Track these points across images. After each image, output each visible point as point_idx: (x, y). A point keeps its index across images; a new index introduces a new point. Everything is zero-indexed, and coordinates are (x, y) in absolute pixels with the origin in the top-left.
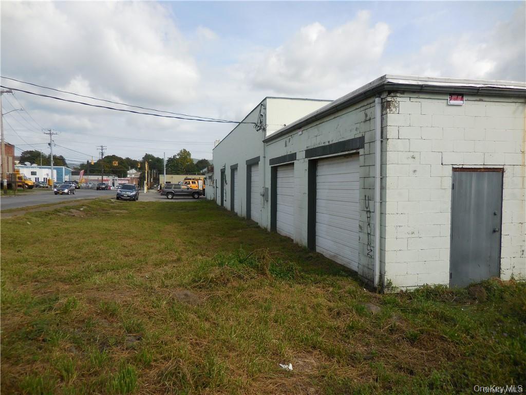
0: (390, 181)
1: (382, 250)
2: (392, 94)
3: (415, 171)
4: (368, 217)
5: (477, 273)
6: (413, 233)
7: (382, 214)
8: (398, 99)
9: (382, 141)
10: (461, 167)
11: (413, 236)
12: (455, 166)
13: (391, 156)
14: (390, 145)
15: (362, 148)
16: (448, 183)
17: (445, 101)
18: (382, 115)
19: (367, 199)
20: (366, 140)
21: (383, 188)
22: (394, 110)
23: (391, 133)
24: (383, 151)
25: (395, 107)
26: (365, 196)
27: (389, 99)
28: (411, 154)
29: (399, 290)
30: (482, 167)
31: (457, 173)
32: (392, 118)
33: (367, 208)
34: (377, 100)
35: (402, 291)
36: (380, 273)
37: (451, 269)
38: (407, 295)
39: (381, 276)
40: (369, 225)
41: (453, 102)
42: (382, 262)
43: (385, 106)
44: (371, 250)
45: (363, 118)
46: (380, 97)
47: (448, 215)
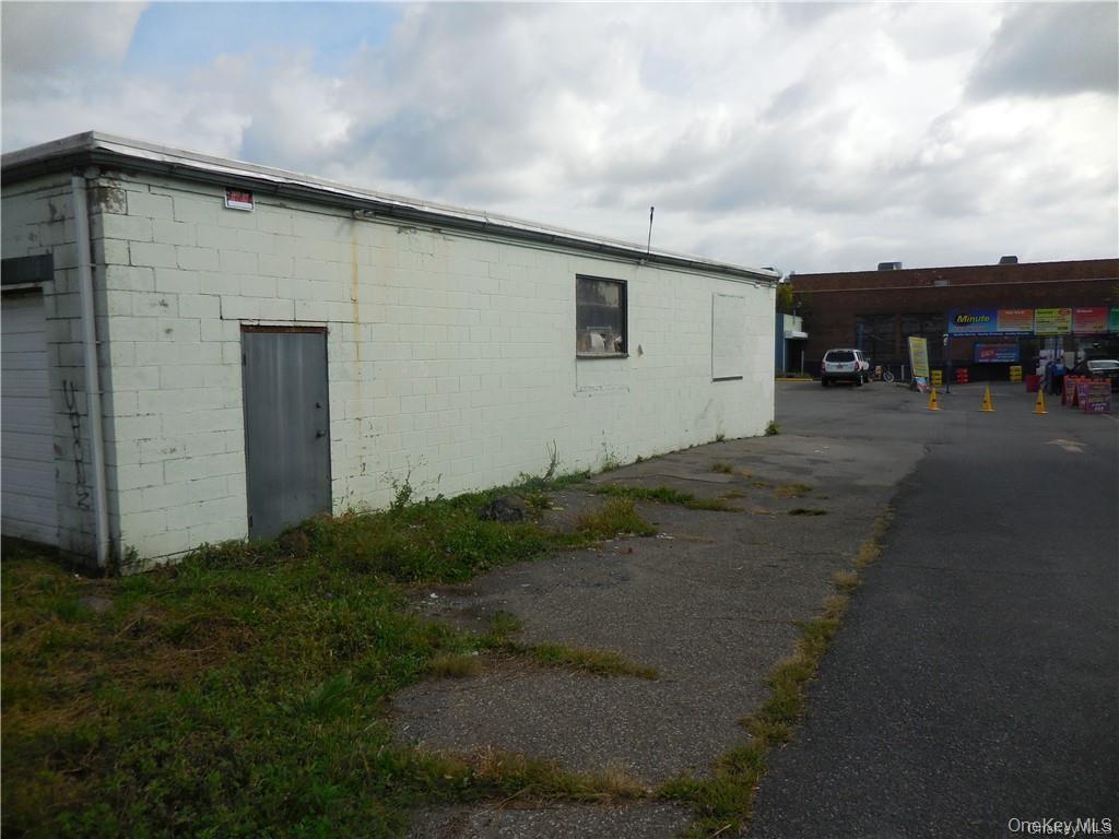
0: (116, 351)
1: (111, 491)
2: (110, 174)
3: (168, 331)
4: (74, 427)
5: (294, 511)
6: (173, 450)
7: (106, 418)
8: (124, 186)
9: (93, 269)
10: (256, 323)
11: (174, 455)
12: (244, 323)
13: (115, 300)
14: (113, 277)
15: (47, 280)
16: (234, 352)
17: (220, 200)
18: (90, 214)
19: (68, 386)
20: (58, 263)
21: (103, 364)
22: (116, 206)
23: (113, 252)
24: (98, 289)
25: (118, 201)
26: (65, 383)
27: (104, 183)
28: (160, 297)
29: (152, 564)
30: (291, 324)
31: (249, 335)
32: (114, 224)
33: (70, 408)
34: (76, 181)
35: (158, 565)
36: (110, 537)
37: (250, 511)
38: (171, 570)
39: (113, 544)
40: (77, 442)
41: (233, 203)
42: (112, 515)
43: (96, 197)
44: (87, 495)
45: (47, 215)
46: (82, 176)
47: (239, 412)
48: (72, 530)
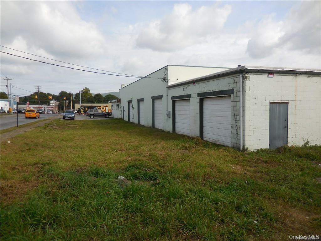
0: (247, 108)
1: (244, 135)
2: (247, 73)
3: (256, 104)
4: (236, 123)
5: (279, 144)
6: (255, 128)
7: (244, 121)
8: (250, 75)
9: (243, 92)
10: (273, 102)
11: (256, 129)
12: (270, 102)
13: (247, 98)
14: (247, 93)
15: (232, 94)
16: (268, 108)
17: (267, 76)
18: (243, 81)
19: (235, 115)
20: (235, 90)
21: (244, 111)
22: (248, 79)
23: (247, 88)
24: (244, 96)
25: (248, 78)
26: (234, 114)
27: (246, 75)
28: (254, 97)
29: (250, 151)
30: (280, 101)
31: (271, 104)
32: (247, 83)
33: (235, 119)
34: (241, 75)
35: (252, 151)
36: (243, 144)
37: (269, 143)
38: (252, 153)
39: (244, 146)
40: (237, 126)
41: (269, 76)
42: (244, 140)
43: (244, 78)
44: (238, 136)
45: (233, 81)
46: (242, 74)
47: (268, 121)
48: (234, 143)
